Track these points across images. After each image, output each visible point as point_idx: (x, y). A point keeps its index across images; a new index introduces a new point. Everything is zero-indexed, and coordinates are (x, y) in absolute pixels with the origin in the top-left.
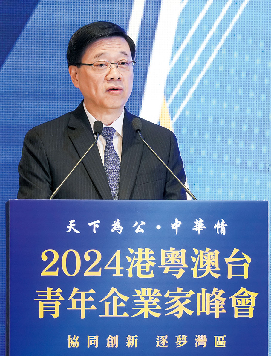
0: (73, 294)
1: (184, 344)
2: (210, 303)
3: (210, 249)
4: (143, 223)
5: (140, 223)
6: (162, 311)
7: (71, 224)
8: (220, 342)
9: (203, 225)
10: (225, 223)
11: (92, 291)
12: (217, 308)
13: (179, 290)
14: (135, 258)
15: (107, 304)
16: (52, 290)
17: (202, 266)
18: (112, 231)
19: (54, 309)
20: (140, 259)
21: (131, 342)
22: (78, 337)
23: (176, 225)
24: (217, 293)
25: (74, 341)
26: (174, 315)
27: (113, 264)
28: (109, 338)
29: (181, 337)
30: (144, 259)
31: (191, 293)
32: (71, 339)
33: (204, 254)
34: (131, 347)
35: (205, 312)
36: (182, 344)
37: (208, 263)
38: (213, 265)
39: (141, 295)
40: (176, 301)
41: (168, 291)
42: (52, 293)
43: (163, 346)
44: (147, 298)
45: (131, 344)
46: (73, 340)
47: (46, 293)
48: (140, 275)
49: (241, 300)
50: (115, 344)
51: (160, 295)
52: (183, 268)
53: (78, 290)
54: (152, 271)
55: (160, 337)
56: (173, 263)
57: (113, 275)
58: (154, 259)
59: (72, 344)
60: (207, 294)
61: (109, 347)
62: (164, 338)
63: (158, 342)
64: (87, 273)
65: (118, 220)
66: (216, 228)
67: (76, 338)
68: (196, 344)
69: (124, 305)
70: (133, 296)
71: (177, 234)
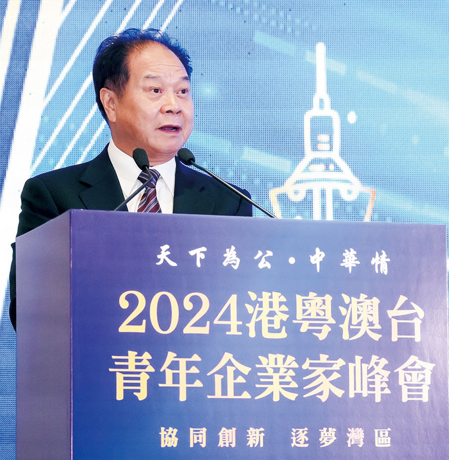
0: (168, 362)
1: (331, 441)
2: (368, 378)
3: (366, 296)
4: (270, 253)
5: (265, 253)
6: (299, 390)
7: (163, 252)
8: (383, 438)
9: (356, 258)
10: (386, 256)
11: (196, 358)
12: (378, 386)
13: (324, 358)
14: (259, 307)
15: (218, 379)
16: (136, 356)
17: (355, 322)
18: (225, 264)
19: (138, 385)
20: (266, 309)
21: (254, 438)
22: (175, 431)
23: (317, 258)
24: (377, 364)
25: (170, 436)
26: (317, 396)
27: (226, 316)
28: (222, 431)
29: (328, 431)
30: (271, 309)
31: (340, 362)
32: (166, 433)
33: (358, 303)
34: (255, 446)
35: (361, 392)
36: (328, 442)
37: (364, 317)
38: (370, 321)
39: (268, 364)
40: (320, 375)
41: (308, 359)
42: (137, 361)
43: (302, 445)
44: (276, 370)
45: (254, 442)
46: (169, 434)
47: (127, 360)
48: (266, 334)
49: (410, 374)
50: (231, 442)
51: (295, 365)
52: (328, 324)
53: (175, 355)
54: (284, 328)
55: (297, 431)
56: (313, 316)
57: (228, 333)
58: (286, 309)
59: (166, 442)
60: (363, 364)
61: (222, 446)
62: (303, 432)
63: (294, 439)
64: (188, 330)
65: (233, 248)
66: (375, 264)
67: (172, 432)
68: (349, 442)
69: (244, 381)
70: (257, 366)
71: (318, 271)
